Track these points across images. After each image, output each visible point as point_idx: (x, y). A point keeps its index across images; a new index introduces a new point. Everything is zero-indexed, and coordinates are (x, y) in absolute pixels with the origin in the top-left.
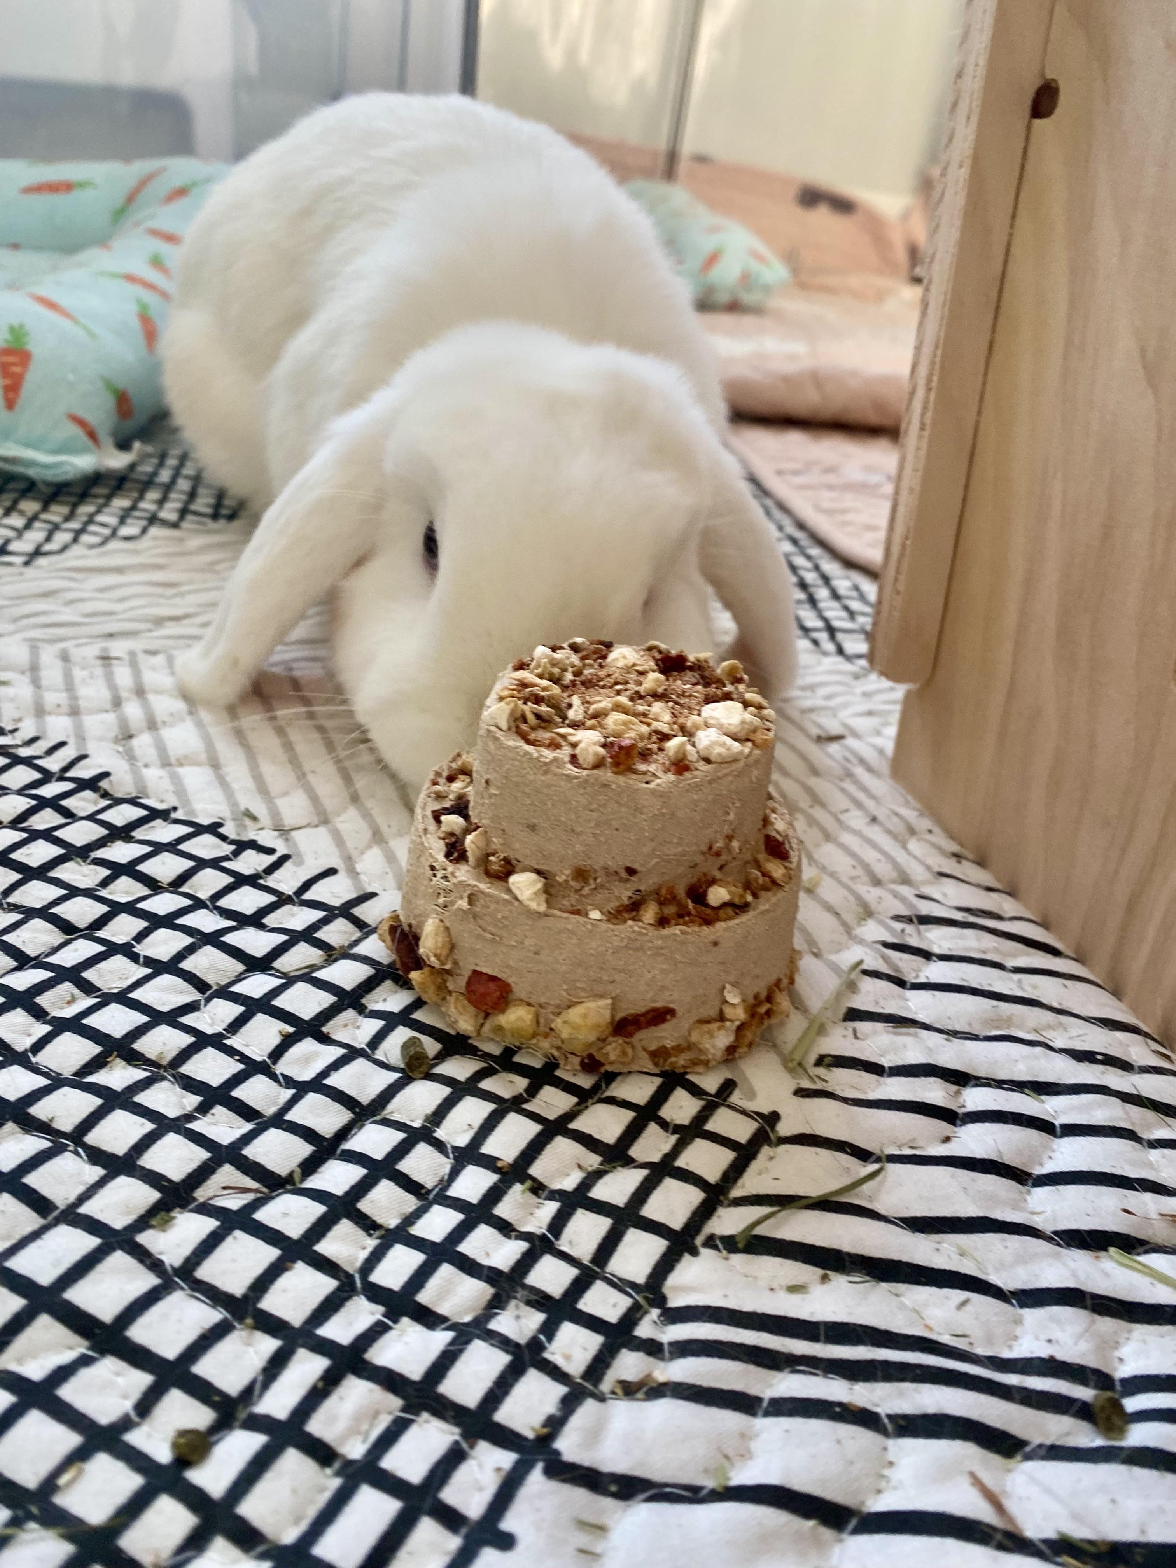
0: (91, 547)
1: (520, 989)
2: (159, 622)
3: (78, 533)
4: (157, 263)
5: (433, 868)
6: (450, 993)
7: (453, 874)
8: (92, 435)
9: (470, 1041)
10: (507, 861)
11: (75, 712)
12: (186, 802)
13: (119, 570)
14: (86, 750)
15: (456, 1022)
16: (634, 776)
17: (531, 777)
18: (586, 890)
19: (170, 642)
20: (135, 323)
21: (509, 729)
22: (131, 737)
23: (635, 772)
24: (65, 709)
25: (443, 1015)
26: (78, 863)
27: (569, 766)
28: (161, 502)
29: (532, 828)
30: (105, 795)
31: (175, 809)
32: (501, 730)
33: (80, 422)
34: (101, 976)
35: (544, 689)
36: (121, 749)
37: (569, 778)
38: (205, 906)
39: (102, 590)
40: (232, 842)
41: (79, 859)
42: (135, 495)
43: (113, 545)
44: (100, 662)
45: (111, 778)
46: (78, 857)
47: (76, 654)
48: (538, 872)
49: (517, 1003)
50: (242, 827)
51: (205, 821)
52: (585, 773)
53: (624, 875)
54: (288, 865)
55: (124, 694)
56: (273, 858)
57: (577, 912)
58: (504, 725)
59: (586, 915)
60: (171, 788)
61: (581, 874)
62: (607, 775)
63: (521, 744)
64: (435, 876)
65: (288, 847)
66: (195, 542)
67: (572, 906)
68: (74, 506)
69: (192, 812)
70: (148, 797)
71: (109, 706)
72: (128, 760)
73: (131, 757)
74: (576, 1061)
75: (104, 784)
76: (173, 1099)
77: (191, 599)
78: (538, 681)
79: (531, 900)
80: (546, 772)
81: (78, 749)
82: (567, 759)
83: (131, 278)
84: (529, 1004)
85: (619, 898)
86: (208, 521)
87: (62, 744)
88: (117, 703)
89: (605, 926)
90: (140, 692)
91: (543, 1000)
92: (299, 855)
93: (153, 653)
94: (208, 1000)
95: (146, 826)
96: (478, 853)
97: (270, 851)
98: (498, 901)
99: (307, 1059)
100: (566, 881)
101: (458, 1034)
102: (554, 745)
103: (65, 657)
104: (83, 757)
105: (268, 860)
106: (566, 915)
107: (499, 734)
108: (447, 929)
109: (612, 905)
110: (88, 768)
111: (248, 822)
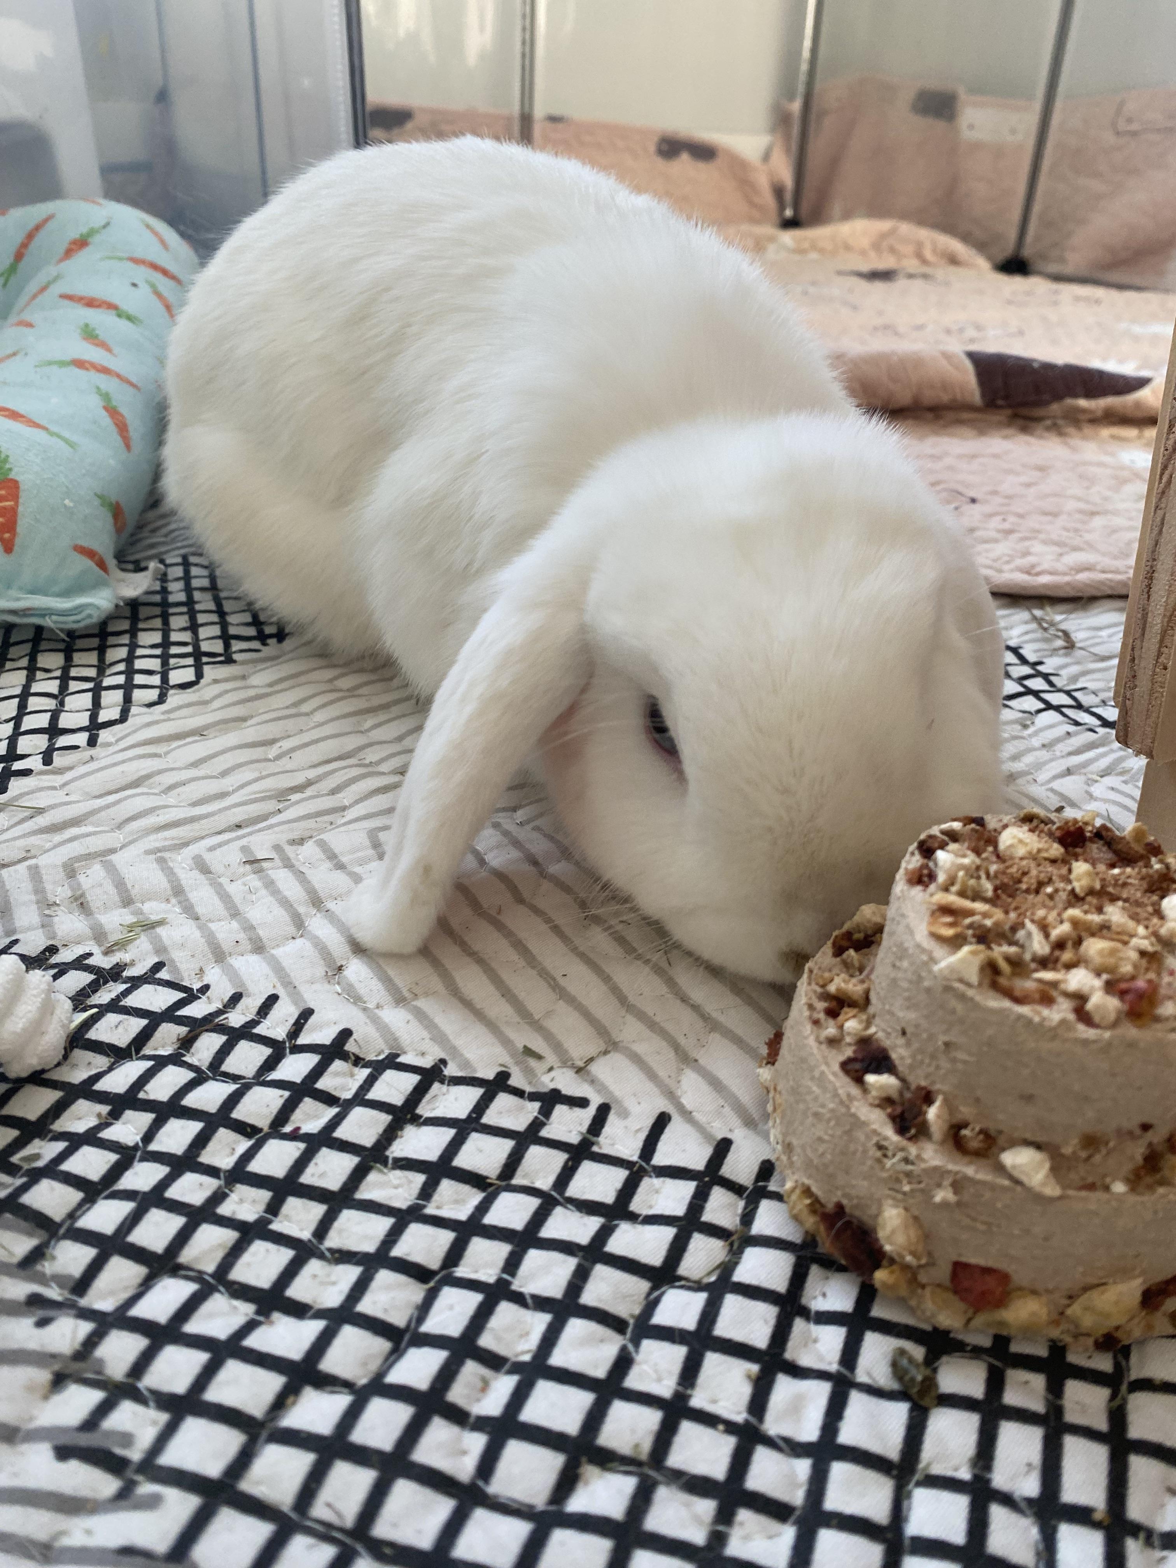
0: (150, 705)
1: (1020, 1276)
2: (282, 795)
3: (128, 688)
4: (90, 335)
5: (880, 1147)
6: (923, 1287)
7: (918, 1157)
8: (102, 565)
9: (952, 1335)
10: (984, 1132)
11: (259, 948)
12: (454, 1051)
13: (200, 732)
14: (305, 1002)
15: (933, 1316)
16: (1158, 1026)
17: (1033, 1045)
18: (1098, 1158)
19: (311, 823)
20: (106, 420)
21: (980, 984)
22: (340, 968)
23: (1157, 1019)
24: (246, 945)
25: (912, 1311)
26: (380, 1171)
27: (1081, 1027)
28: (194, 627)
29: (1029, 1098)
30: (358, 1061)
31: (443, 1062)
32: (969, 985)
33: (90, 553)
34: (499, 1339)
35: (985, 915)
36: (338, 989)
37: (1085, 1042)
38: (557, 1203)
39: (195, 764)
40: (533, 1097)
41: (378, 1165)
42: (158, 623)
43: (175, 698)
44: (248, 867)
45: (355, 1036)
46: (376, 1162)
47: (214, 860)
48: (1038, 1146)
49: (1019, 1293)
50: (529, 1073)
51: (489, 1074)
52: (1107, 1034)
53: (1138, 1132)
54: (612, 1118)
55: (302, 910)
56: (590, 1112)
57: (1091, 1187)
58: (974, 979)
59: (1107, 1188)
60: (425, 1034)
61: (1091, 1142)
62: (1131, 1031)
63: (1007, 1004)
64: (885, 1156)
65: (599, 1092)
66: (261, 678)
67: (1083, 1179)
68: (102, 650)
69: (466, 1064)
70: (405, 1053)
71: (291, 930)
72: (355, 1003)
73: (356, 999)
74: (1090, 1342)
75: (350, 1046)
76: (684, 1512)
77: (301, 758)
78: (967, 904)
79: (1044, 1184)
80: (1054, 1038)
81: (295, 1003)
82: (1071, 1017)
83: (79, 364)
84: (1034, 1292)
85: (1132, 1158)
86: (255, 645)
87: (272, 1000)
88: (299, 923)
89: (1133, 1199)
90: (316, 902)
91: (1050, 1286)
92: (618, 1102)
93: (301, 841)
94: (637, 1344)
95: (428, 1097)
96: (945, 1127)
97: (582, 1103)
98: (992, 1187)
99: (796, 1407)
100: (1074, 1153)
101: (935, 1329)
102: (1046, 999)
103: (203, 868)
104: (306, 1014)
105: (586, 1116)
106: (1084, 1193)
107: (970, 993)
108: (916, 1218)
109: (1127, 1168)
110: (319, 1027)
111: (532, 1062)
